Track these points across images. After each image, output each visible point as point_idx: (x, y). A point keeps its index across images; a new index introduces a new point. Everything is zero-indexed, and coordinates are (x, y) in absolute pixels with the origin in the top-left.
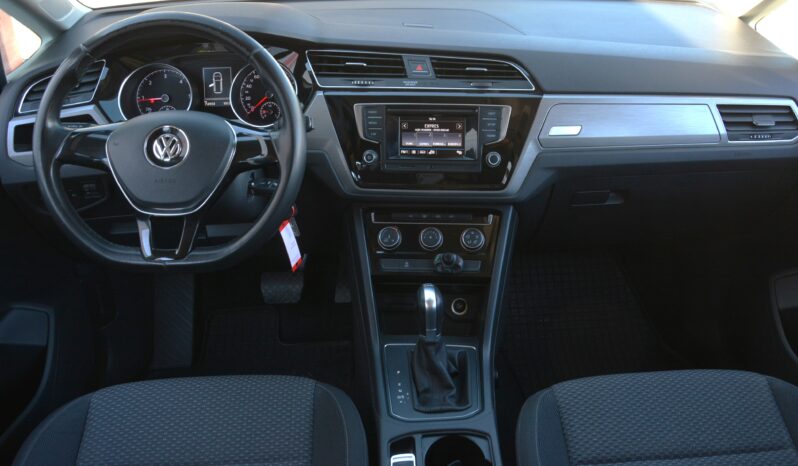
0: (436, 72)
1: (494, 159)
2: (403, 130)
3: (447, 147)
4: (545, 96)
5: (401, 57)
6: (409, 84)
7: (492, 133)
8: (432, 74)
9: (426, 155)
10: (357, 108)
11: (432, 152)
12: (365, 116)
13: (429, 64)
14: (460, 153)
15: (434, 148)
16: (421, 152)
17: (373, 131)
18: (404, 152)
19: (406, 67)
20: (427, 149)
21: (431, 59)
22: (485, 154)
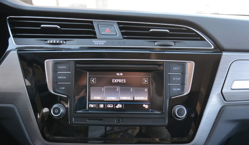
0: (123, 34)
1: (180, 112)
2: (91, 85)
3: (134, 101)
4: (224, 54)
5: (92, 22)
6: (96, 43)
7: (178, 87)
8: (119, 34)
9: (114, 109)
10: (49, 64)
11: (119, 106)
12: (55, 70)
13: (116, 27)
14: (146, 106)
15: (121, 102)
16: (109, 106)
17: (62, 85)
18: (92, 106)
19: (96, 30)
20: (115, 103)
21: (119, 24)
22: (171, 108)
